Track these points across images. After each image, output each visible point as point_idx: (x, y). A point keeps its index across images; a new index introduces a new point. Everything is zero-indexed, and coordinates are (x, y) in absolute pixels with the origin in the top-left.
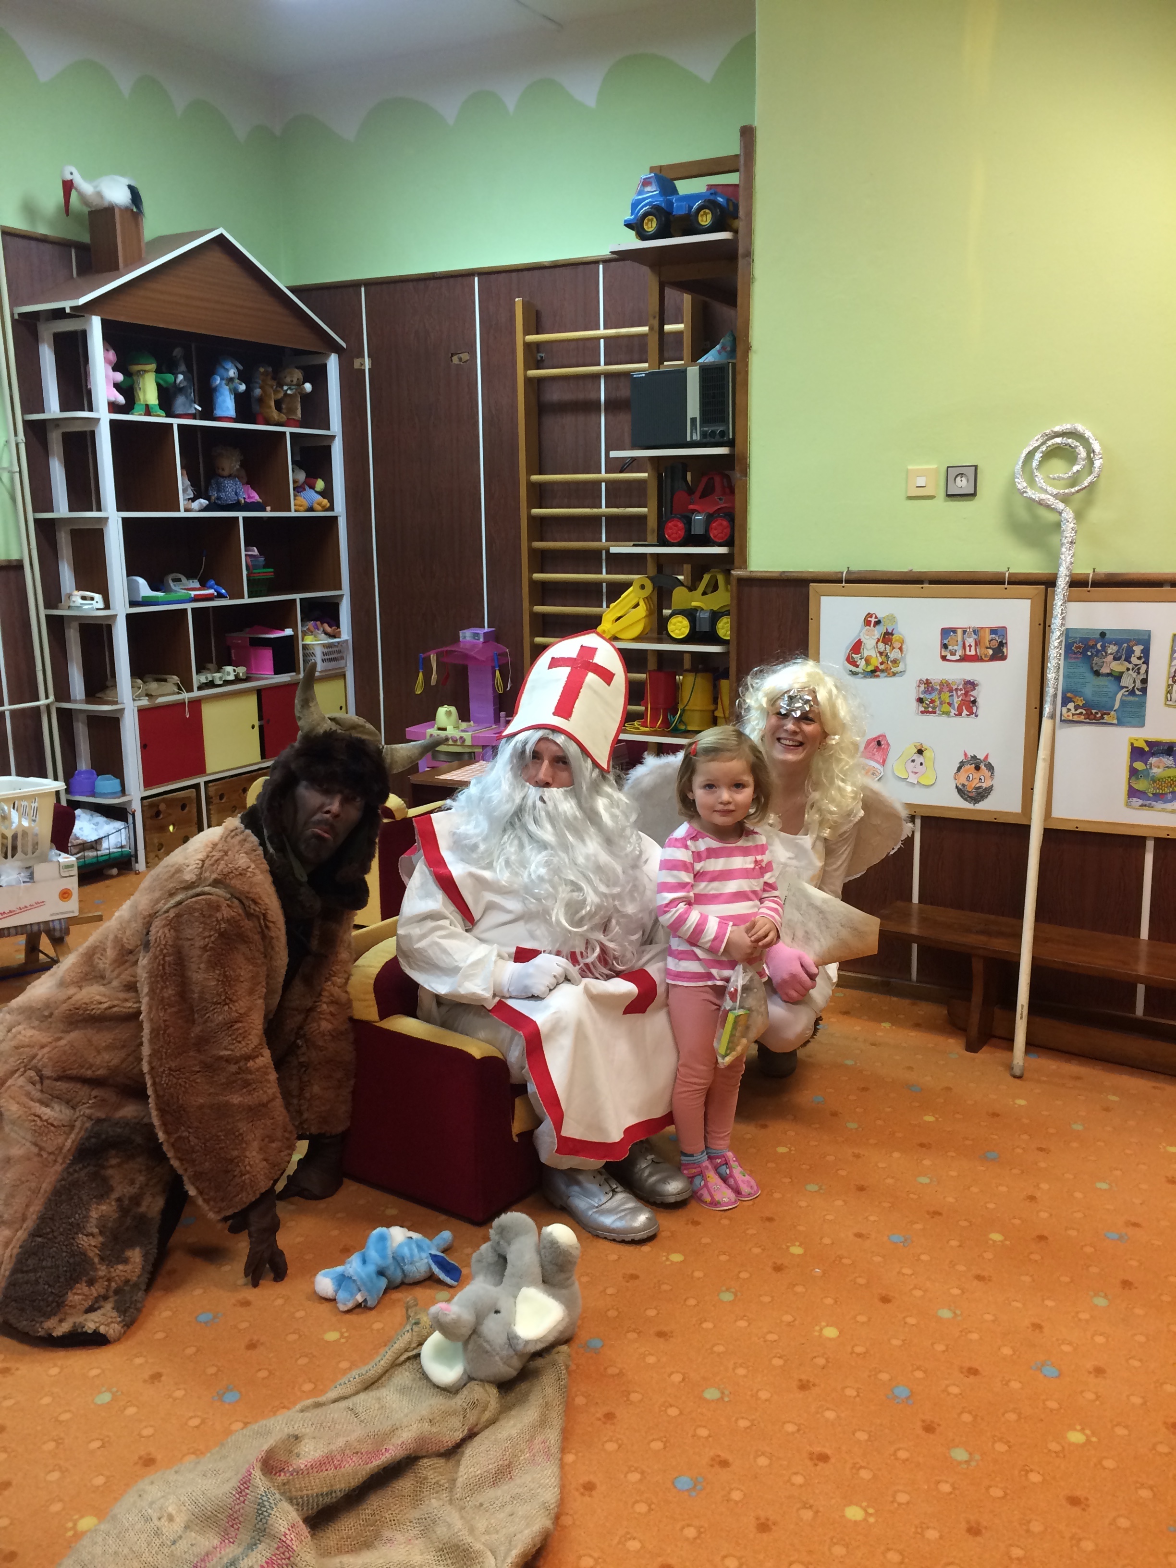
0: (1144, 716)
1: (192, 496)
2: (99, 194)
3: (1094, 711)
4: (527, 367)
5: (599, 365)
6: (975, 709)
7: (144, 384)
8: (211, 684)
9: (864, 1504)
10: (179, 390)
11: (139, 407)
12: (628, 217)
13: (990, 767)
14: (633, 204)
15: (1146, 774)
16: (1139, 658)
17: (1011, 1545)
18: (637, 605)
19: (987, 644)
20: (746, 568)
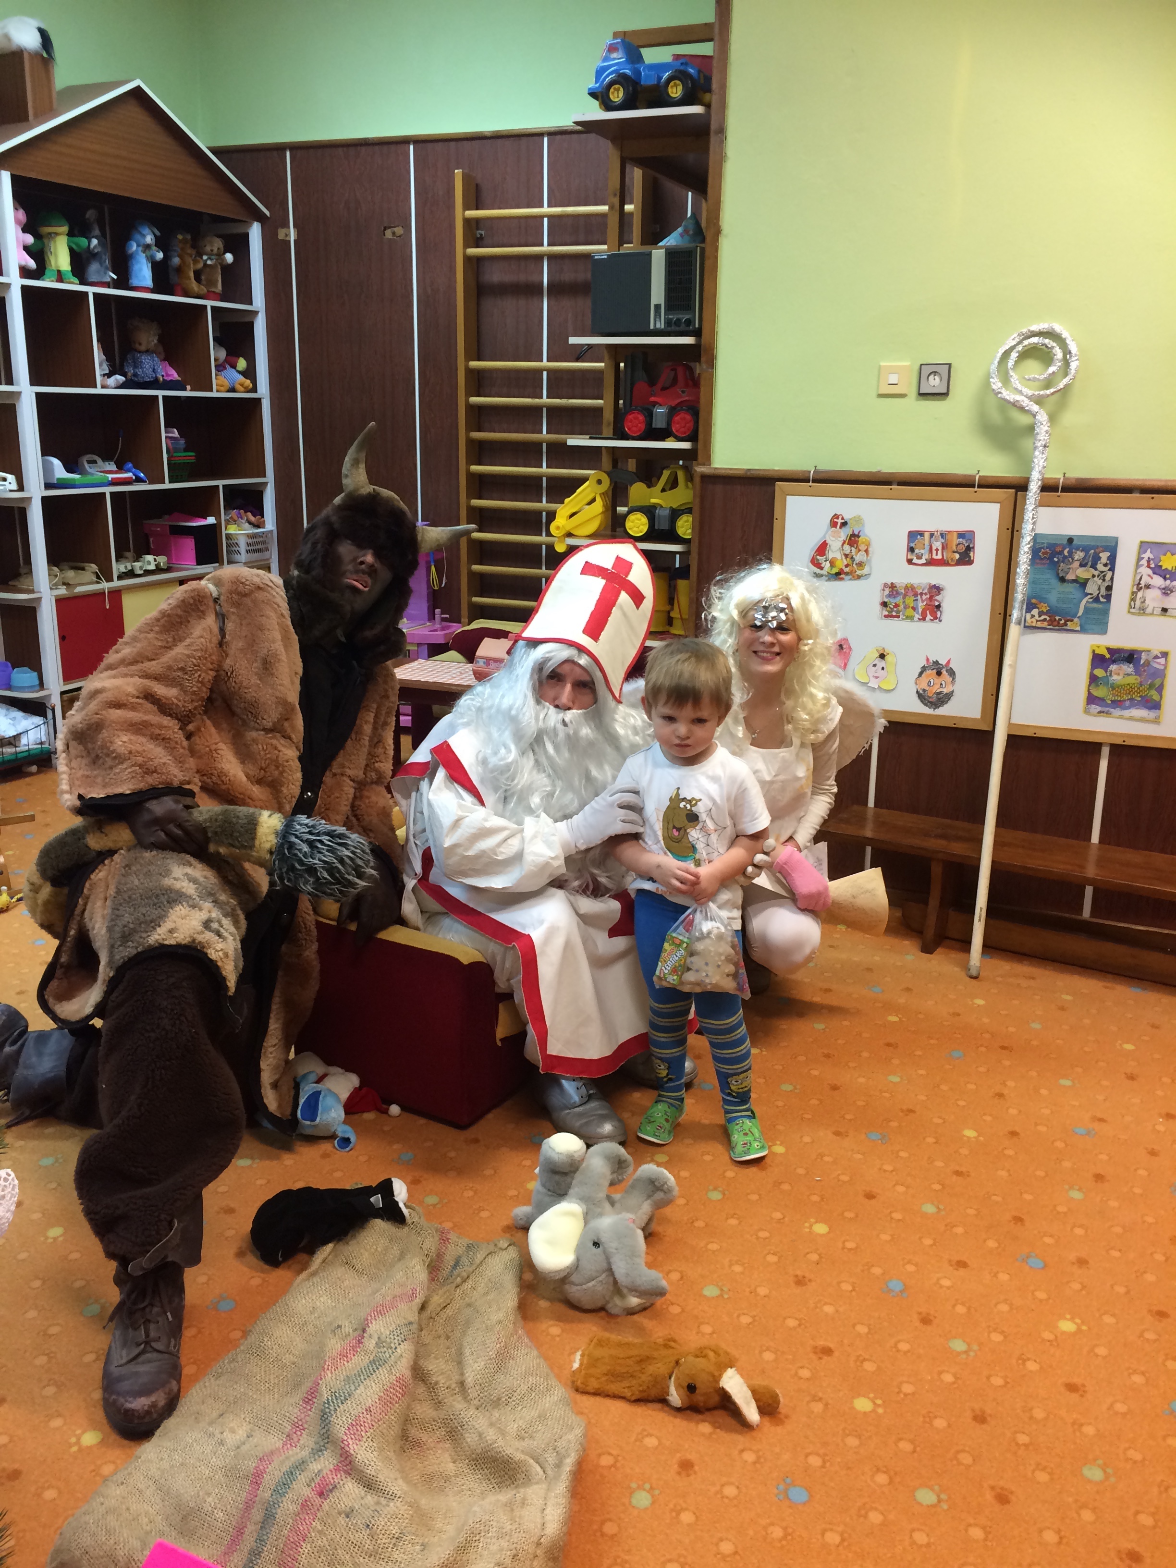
0: (1107, 623)
1: (107, 372)
2: (7, 37)
3: (1057, 618)
4: (466, 245)
5: (542, 245)
6: (939, 613)
7: (55, 248)
8: (131, 574)
9: (871, 1395)
10: (92, 256)
12: (592, 84)
13: (952, 673)
14: (597, 72)
15: (1105, 681)
16: (1105, 565)
17: (1016, 1432)
18: (593, 500)
19: (954, 548)
20: (710, 465)
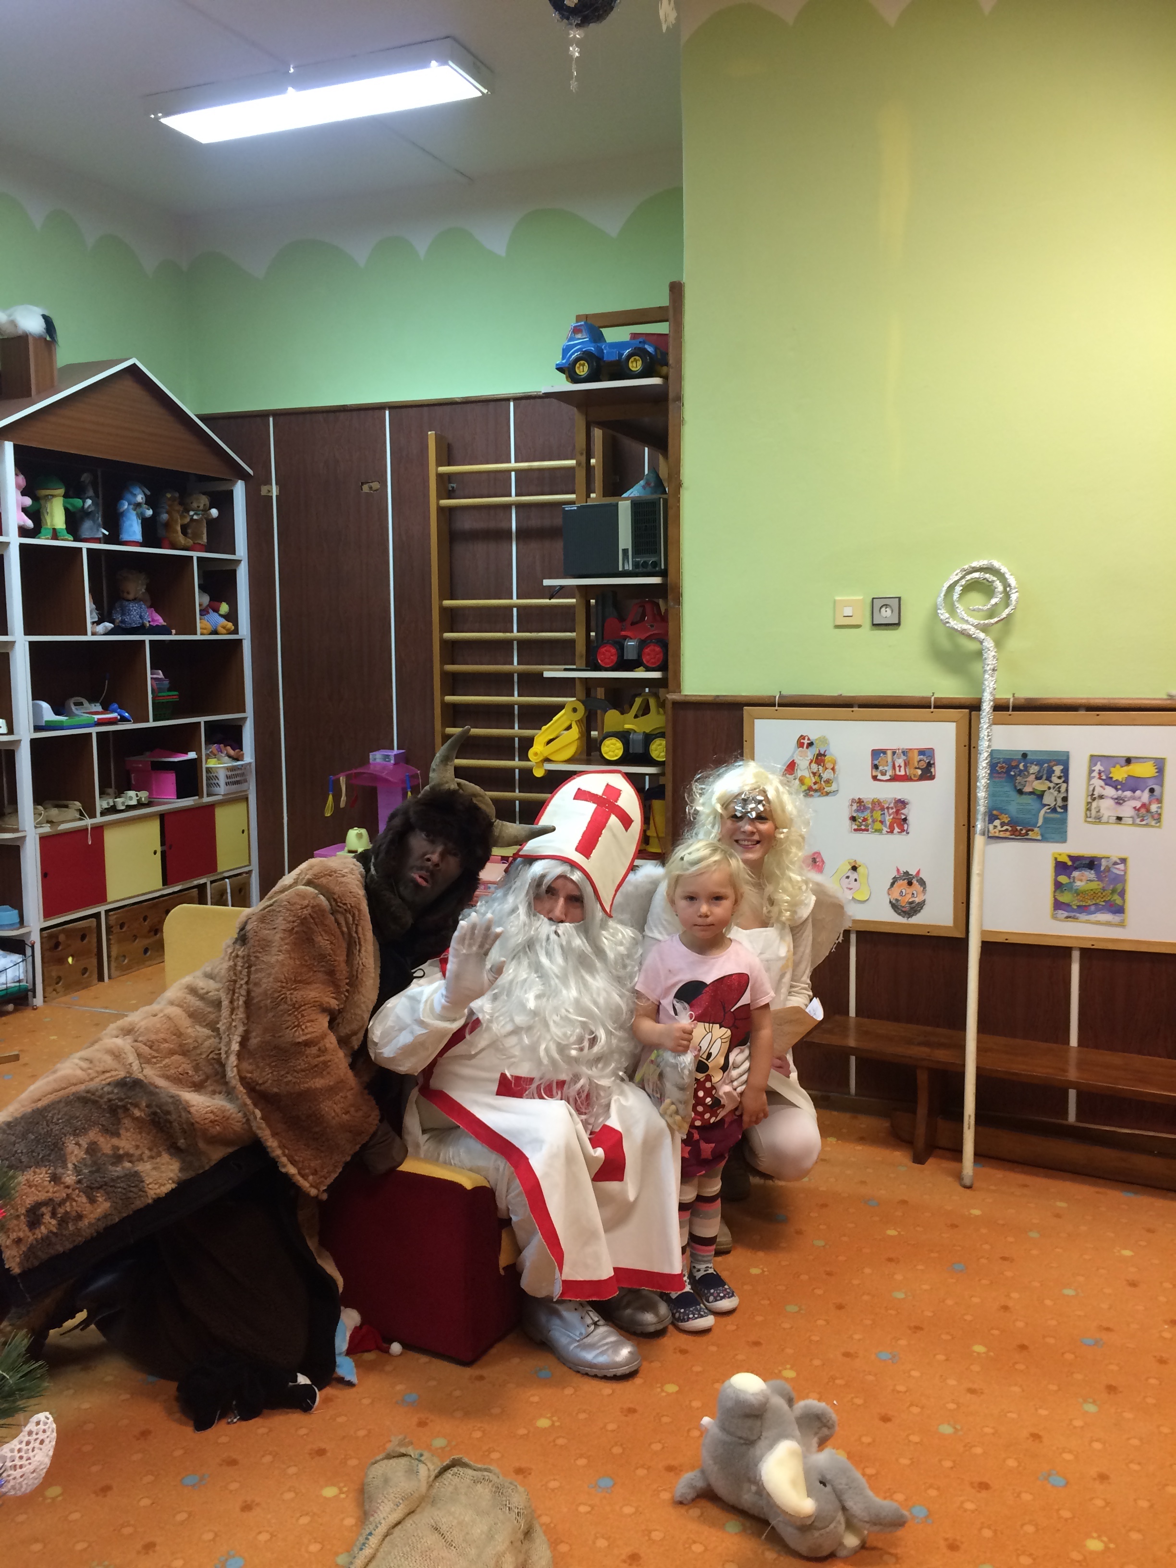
0: (1066, 832)
1: (96, 619)
2: (13, 323)
3: (1019, 828)
4: (440, 497)
5: (510, 496)
6: (906, 826)
7: (52, 509)
8: (113, 810)
10: (85, 514)
11: (46, 531)
12: (559, 360)
13: (922, 883)
14: (563, 350)
15: (1069, 887)
16: (1059, 778)
18: (569, 728)
19: (916, 765)
20: (680, 692)
